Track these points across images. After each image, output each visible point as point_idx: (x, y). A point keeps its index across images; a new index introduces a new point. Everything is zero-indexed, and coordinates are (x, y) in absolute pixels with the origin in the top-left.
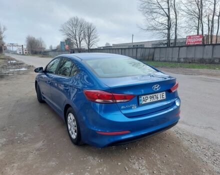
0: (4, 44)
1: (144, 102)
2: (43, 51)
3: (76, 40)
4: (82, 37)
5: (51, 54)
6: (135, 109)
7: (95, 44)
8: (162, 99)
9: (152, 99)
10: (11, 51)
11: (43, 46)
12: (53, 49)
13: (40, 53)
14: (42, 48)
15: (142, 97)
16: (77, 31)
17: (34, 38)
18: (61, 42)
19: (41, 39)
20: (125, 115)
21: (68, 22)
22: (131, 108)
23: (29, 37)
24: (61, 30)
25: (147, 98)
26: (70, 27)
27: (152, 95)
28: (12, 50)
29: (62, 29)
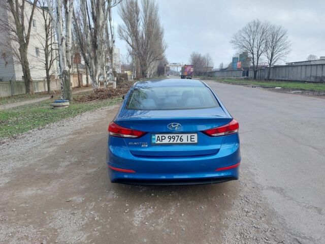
0: (168, 64)
1: (159, 142)
2: (208, 71)
3: (253, 54)
4: (262, 49)
5: (217, 75)
6: (146, 148)
7: (283, 58)
8: (189, 142)
9: (172, 140)
10: (175, 72)
11: (210, 65)
12: (224, 67)
13: (205, 73)
14: (208, 68)
15: (157, 136)
16: (256, 41)
17: (200, 55)
18: (234, 59)
19: (208, 55)
20: (131, 152)
21: (244, 30)
22: (140, 146)
23: (193, 55)
24: (232, 42)
25: (163, 138)
26: (246, 36)
27: (171, 135)
28: (176, 70)
29: (235, 40)
